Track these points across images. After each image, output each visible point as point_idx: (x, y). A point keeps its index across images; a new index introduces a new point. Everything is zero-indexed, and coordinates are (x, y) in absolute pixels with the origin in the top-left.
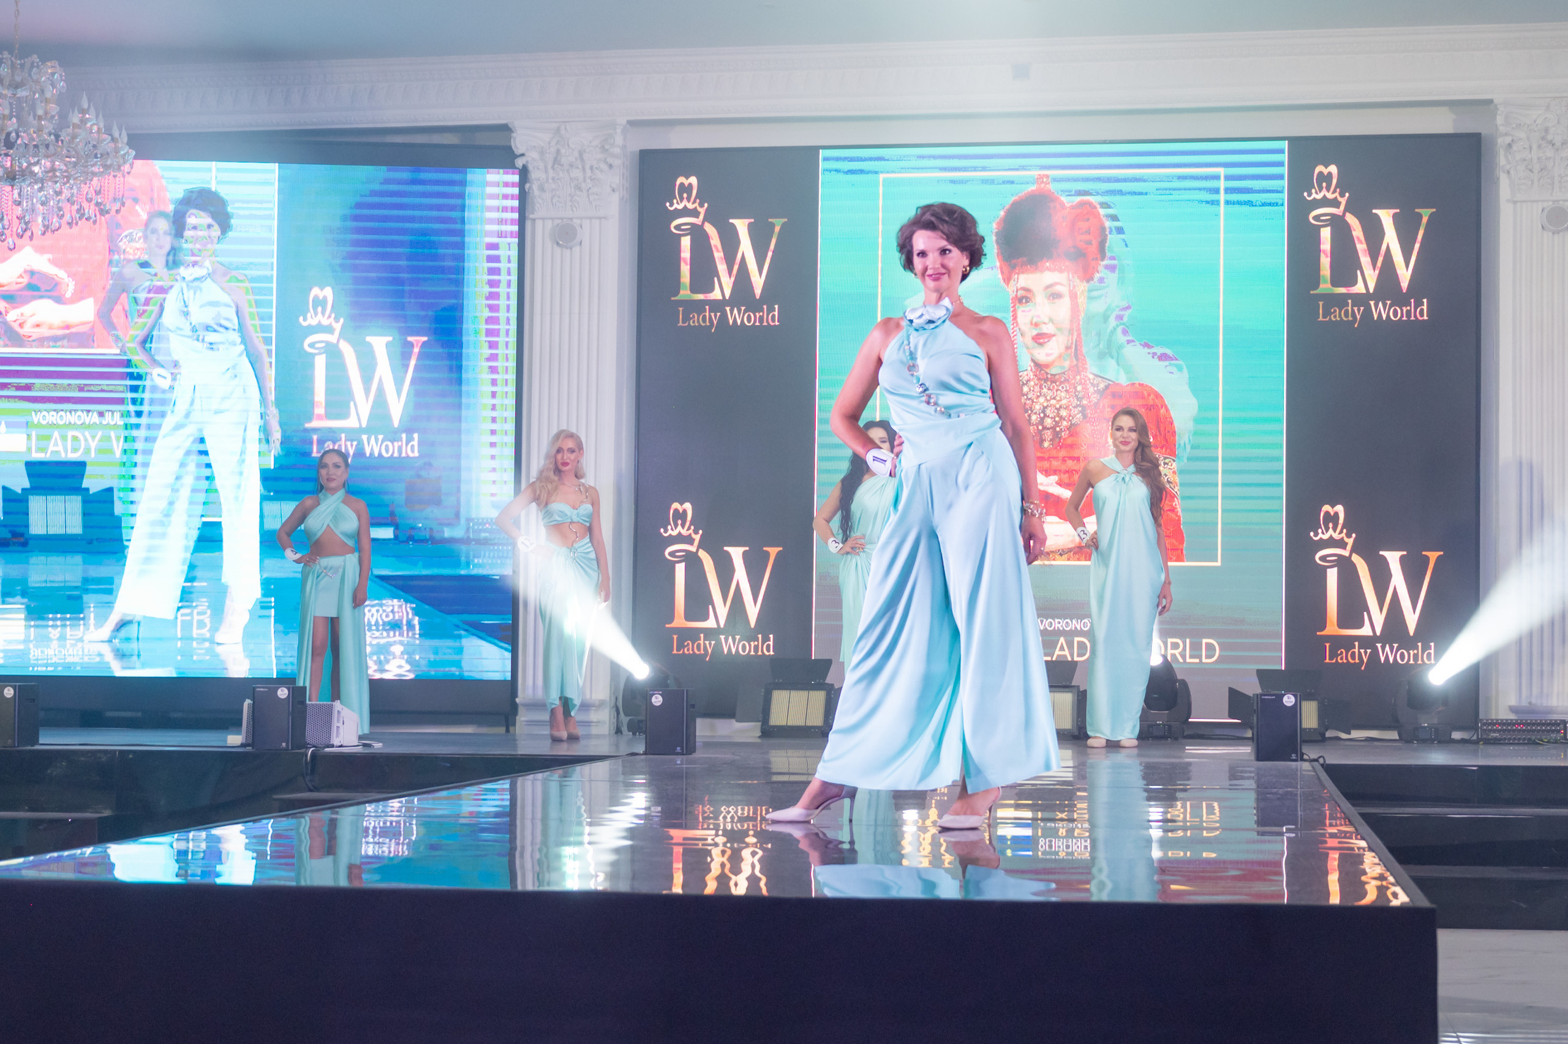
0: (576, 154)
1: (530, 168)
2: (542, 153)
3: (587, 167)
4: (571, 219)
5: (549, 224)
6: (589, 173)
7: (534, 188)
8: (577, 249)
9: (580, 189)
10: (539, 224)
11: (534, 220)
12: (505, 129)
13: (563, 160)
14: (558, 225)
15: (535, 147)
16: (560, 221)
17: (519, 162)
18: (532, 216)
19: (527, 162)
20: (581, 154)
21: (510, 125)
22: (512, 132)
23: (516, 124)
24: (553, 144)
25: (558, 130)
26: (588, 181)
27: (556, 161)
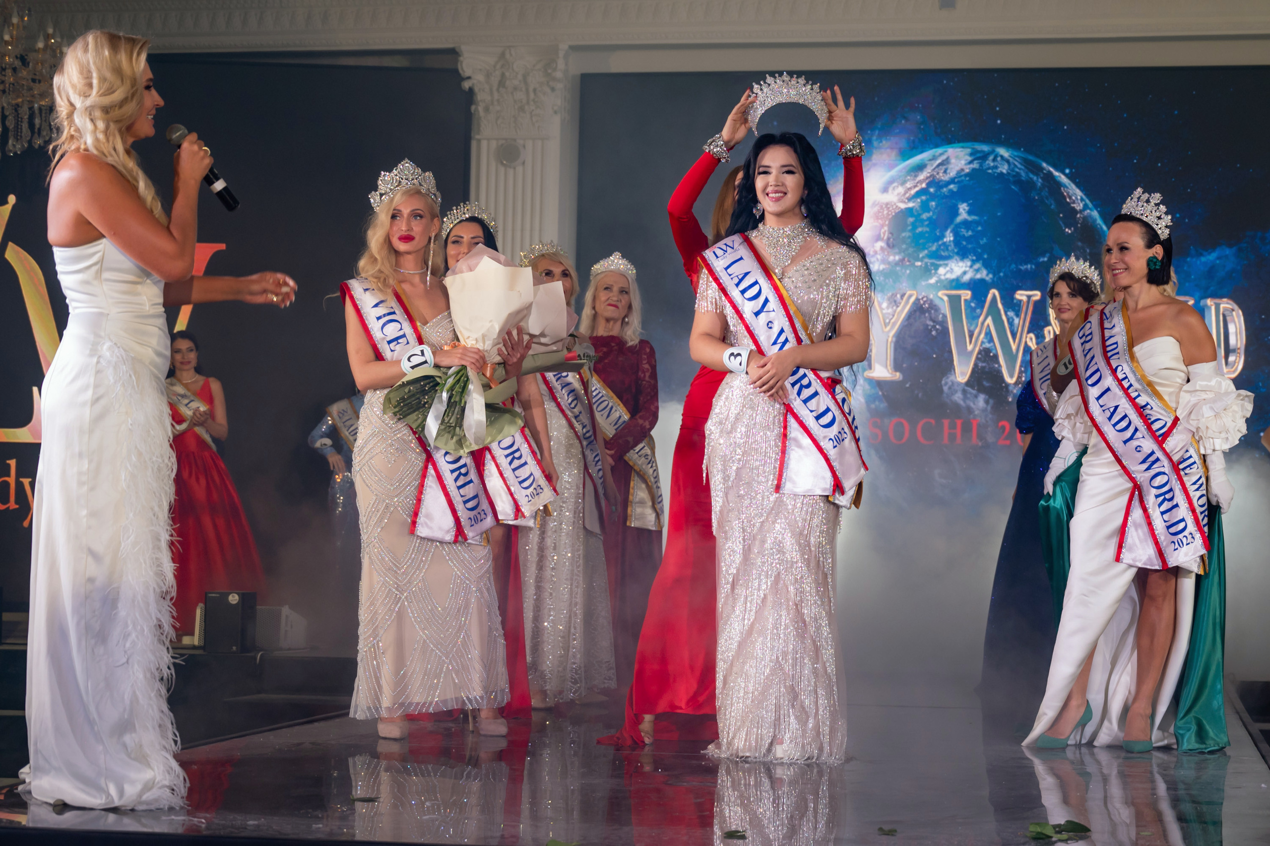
0: (520, 77)
1: (476, 89)
2: (488, 75)
3: (531, 89)
4: (515, 140)
5: (494, 144)
6: (532, 95)
7: (479, 109)
8: (520, 169)
9: (522, 109)
10: (484, 144)
11: (479, 141)
12: (453, 53)
13: (508, 83)
14: (502, 145)
15: (480, 70)
16: (504, 142)
17: (466, 85)
18: (477, 137)
19: (473, 84)
20: (525, 77)
21: (457, 50)
22: (460, 56)
23: (464, 48)
24: (498, 66)
25: (502, 55)
26: (532, 103)
27: (502, 83)
